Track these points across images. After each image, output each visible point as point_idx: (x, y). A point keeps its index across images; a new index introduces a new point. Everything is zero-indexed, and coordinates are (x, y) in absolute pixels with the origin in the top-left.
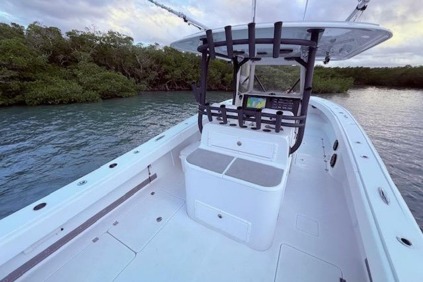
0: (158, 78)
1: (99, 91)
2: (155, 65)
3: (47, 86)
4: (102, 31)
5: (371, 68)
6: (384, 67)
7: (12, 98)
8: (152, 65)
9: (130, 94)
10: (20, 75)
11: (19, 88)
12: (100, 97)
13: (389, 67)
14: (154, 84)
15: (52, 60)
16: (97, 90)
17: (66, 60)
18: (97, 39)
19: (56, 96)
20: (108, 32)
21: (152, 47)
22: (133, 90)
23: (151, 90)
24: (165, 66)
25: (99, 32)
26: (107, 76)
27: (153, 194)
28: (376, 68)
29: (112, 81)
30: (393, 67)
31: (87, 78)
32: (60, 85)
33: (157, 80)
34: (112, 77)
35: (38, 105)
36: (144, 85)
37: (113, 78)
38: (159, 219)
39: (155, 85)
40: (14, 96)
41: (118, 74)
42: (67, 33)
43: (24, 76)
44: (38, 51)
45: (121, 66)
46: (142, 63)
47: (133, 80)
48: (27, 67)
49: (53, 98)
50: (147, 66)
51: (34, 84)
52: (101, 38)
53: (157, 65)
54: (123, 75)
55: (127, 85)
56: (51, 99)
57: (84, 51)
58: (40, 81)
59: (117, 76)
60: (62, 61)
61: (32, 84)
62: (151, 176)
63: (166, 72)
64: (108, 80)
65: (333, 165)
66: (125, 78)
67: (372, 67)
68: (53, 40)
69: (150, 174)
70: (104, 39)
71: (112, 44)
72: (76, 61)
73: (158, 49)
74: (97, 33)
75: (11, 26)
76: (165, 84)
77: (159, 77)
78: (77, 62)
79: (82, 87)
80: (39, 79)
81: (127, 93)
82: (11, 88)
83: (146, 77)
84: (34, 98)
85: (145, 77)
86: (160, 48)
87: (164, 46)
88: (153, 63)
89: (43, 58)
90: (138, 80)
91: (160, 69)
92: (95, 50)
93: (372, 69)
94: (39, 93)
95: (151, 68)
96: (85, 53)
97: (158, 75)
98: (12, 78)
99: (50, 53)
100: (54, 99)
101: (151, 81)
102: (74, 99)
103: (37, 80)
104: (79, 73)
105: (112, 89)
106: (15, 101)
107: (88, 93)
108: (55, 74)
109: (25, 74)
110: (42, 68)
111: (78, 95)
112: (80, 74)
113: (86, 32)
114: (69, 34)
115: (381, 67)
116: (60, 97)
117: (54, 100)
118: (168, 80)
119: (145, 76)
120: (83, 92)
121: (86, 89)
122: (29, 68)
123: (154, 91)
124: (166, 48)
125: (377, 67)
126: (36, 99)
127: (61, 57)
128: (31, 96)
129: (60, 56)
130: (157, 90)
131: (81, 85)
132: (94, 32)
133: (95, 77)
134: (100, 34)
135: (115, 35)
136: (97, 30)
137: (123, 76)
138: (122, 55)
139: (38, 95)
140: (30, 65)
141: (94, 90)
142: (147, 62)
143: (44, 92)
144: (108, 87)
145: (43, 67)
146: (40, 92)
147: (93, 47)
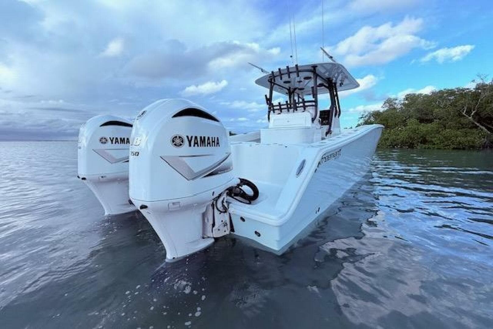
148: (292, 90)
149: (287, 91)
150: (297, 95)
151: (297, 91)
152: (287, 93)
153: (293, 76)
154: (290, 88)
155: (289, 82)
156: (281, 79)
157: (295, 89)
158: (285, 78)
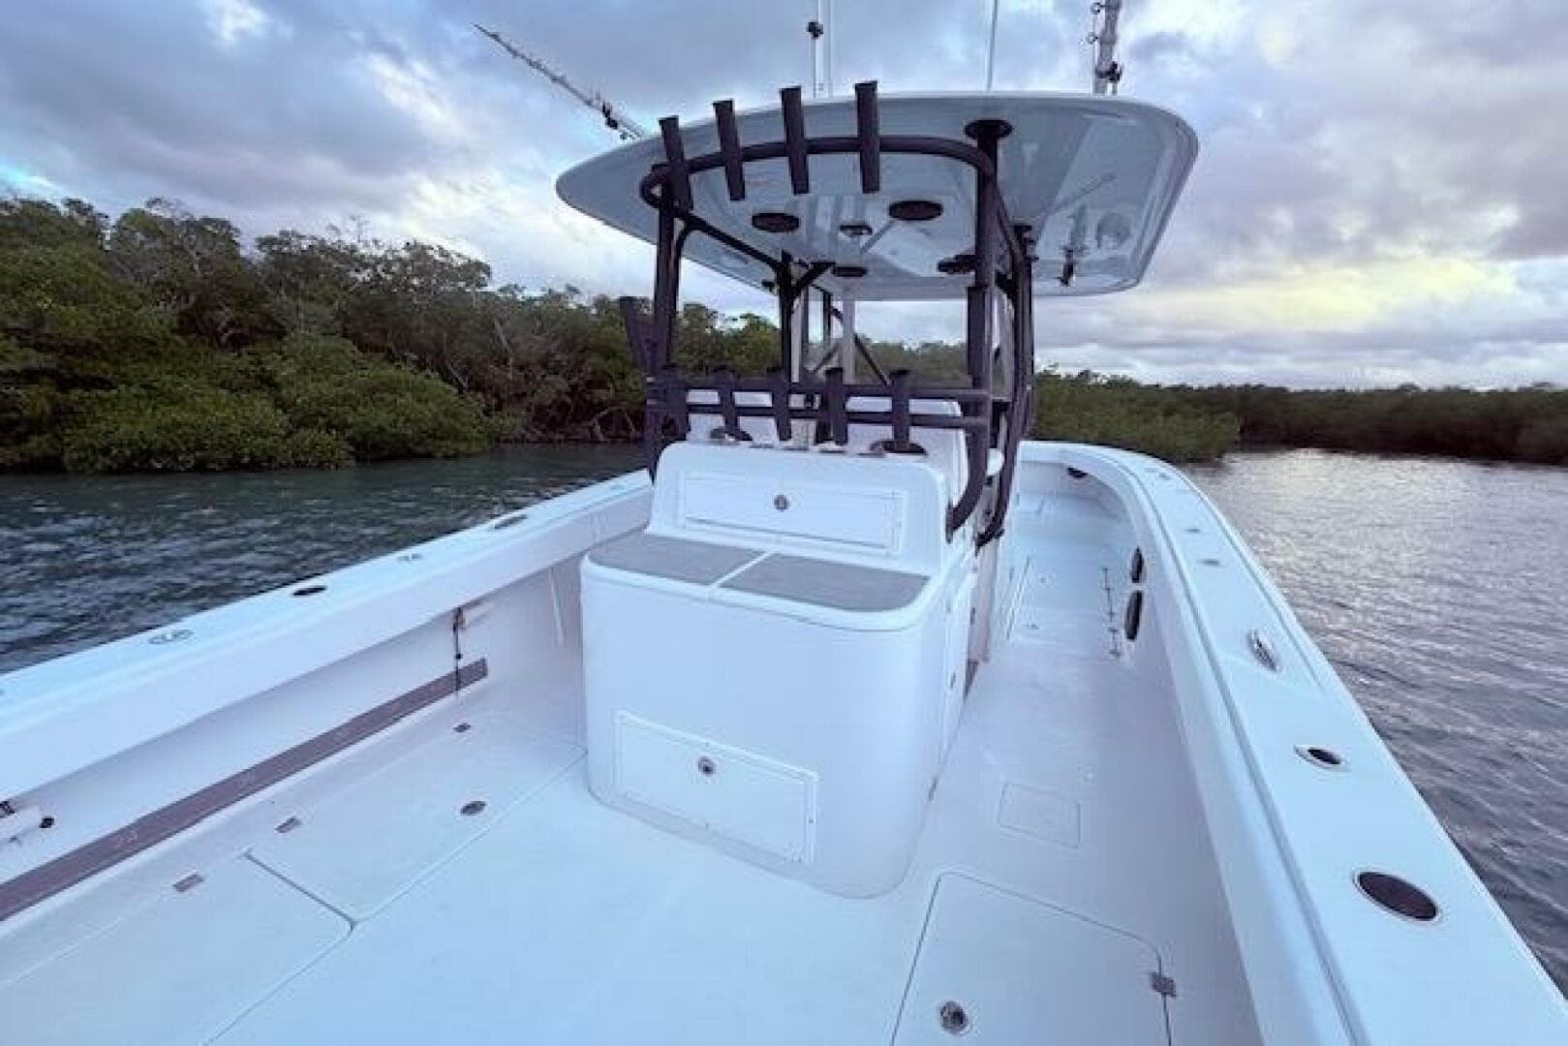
0: (568, 400)
1: (349, 433)
2: (558, 357)
3: (155, 408)
4: (384, 240)
5: (1292, 391)
6: (1334, 388)
7: (15, 447)
8: (549, 355)
9: (463, 447)
10: (59, 366)
11: (48, 408)
12: (351, 453)
13: (1348, 388)
14: (553, 419)
15: (192, 323)
16: (342, 427)
17: (241, 326)
18: (362, 263)
19: (186, 443)
20: (403, 245)
21: (553, 297)
22: (474, 432)
23: (540, 440)
24: (594, 360)
25: (376, 242)
26: (383, 384)
27: (462, 728)
28: (1306, 392)
29: (400, 401)
30: (1362, 389)
31: (311, 386)
32: (206, 407)
33: (564, 403)
34: (403, 385)
35: (109, 471)
36: (514, 421)
37: (408, 389)
38: (473, 808)
39: (553, 425)
40: (21, 439)
41: (428, 377)
42: (259, 239)
43: (77, 371)
44: (147, 292)
45: (439, 354)
46: (514, 346)
47: (477, 401)
48: (96, 340)
49: (172, 448)
50: (533, 360)
51: (108, 400)
52: (378, 261)
53: (566, 357)
54: (445, 380)
55: (455, 416)
56: (164, 451)
57: (312, 299)
58: (133, 390)
59: (422, 383)
60: (225, 331)
61: (101, 400)
62: (462, 664)
63: (598, 382)
64: (386, 395)
65: (1132, 635)
66: (448, 392)
67: (1293, 388)
68: (203, 259)
69: (459, 657)
70: (389, 264)
71: (415, 282)
72: (276, 331)
73: (572, 306)
74: (366, 245)
75: (63, 210)
76: (591, 424)
77: (571, 395)
78: (280, 333)
79: (286, 417)
80: (130, 384)
81: (449, 442)
82: (15, 409)
83: (524, 394)
84: (98, 446)
85: (520, 396)
86: (584, 304)
87: (595, 294)
88: (553, 347)
89: (158, 317)
90: (494, 401)
91: (577, 367)
92: (352, 298)
93: (1297, 394)
94: (122, 430)
95: (545, 366)
96: (313, 305)
97: (569, 390)
98: (31, 376)
99: (187, 301)
100: (174, 455)
101: (540, 408)
102: (251, 455)
103: (122, 387)
104: (283, 369)
105: (400, 425)
106: (22, 455)
107: (307, 435)
108: (193, 371)
109: (81, 366)
110: (152, 349)
111: (269, 442)
112: (287, 371)
113: (330, 239)
114: (265, 242)
115: (1323, 388)
116: (201, 447)
117: (175, 458)
118: (602, 406)
119: (520, 391)
120: (290, 434)
121: (301, 424)
122: (98, 346)
123: (551, 441)
124: (602, 303)
125: (1311, 388)
126: (106, 451)
127: (225, 315)
128: (87, 440)
129: (222, 313)
130: (560, 441)
131: (285, 412)
132: (355, 241)
133: (340, 384)
134: (379, 248)
135: (430, 253)
136: (369, 236)
137: (441, 383)
138: (445, 319)
139: (116, 437)
140: (107, 334)
141: (329, 427)
142: (532, 345)
143: (141, 427)
144: (382, 417)
145: (153, 343)
146: (124, 427)
147: (346, 289)
148: (797, 272)
149: (771, 276)
150: (820, 295)
151: (826, 280)
152: (768, 285)
153: (832, 174)
154: (787, 257)
155: (785, 222)
156: (737, 191)
157: (819, 268)
158: (769, 185)
